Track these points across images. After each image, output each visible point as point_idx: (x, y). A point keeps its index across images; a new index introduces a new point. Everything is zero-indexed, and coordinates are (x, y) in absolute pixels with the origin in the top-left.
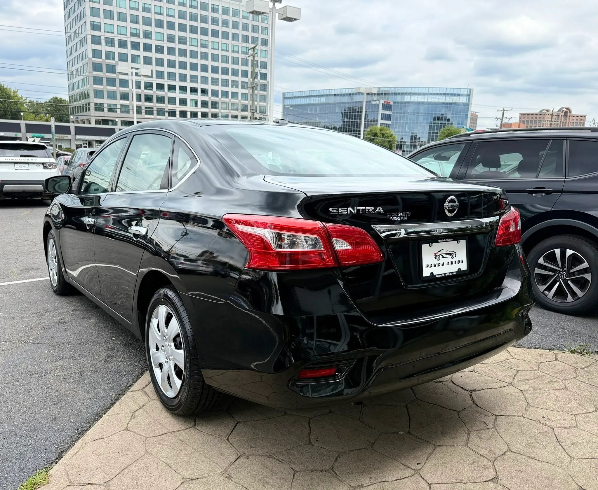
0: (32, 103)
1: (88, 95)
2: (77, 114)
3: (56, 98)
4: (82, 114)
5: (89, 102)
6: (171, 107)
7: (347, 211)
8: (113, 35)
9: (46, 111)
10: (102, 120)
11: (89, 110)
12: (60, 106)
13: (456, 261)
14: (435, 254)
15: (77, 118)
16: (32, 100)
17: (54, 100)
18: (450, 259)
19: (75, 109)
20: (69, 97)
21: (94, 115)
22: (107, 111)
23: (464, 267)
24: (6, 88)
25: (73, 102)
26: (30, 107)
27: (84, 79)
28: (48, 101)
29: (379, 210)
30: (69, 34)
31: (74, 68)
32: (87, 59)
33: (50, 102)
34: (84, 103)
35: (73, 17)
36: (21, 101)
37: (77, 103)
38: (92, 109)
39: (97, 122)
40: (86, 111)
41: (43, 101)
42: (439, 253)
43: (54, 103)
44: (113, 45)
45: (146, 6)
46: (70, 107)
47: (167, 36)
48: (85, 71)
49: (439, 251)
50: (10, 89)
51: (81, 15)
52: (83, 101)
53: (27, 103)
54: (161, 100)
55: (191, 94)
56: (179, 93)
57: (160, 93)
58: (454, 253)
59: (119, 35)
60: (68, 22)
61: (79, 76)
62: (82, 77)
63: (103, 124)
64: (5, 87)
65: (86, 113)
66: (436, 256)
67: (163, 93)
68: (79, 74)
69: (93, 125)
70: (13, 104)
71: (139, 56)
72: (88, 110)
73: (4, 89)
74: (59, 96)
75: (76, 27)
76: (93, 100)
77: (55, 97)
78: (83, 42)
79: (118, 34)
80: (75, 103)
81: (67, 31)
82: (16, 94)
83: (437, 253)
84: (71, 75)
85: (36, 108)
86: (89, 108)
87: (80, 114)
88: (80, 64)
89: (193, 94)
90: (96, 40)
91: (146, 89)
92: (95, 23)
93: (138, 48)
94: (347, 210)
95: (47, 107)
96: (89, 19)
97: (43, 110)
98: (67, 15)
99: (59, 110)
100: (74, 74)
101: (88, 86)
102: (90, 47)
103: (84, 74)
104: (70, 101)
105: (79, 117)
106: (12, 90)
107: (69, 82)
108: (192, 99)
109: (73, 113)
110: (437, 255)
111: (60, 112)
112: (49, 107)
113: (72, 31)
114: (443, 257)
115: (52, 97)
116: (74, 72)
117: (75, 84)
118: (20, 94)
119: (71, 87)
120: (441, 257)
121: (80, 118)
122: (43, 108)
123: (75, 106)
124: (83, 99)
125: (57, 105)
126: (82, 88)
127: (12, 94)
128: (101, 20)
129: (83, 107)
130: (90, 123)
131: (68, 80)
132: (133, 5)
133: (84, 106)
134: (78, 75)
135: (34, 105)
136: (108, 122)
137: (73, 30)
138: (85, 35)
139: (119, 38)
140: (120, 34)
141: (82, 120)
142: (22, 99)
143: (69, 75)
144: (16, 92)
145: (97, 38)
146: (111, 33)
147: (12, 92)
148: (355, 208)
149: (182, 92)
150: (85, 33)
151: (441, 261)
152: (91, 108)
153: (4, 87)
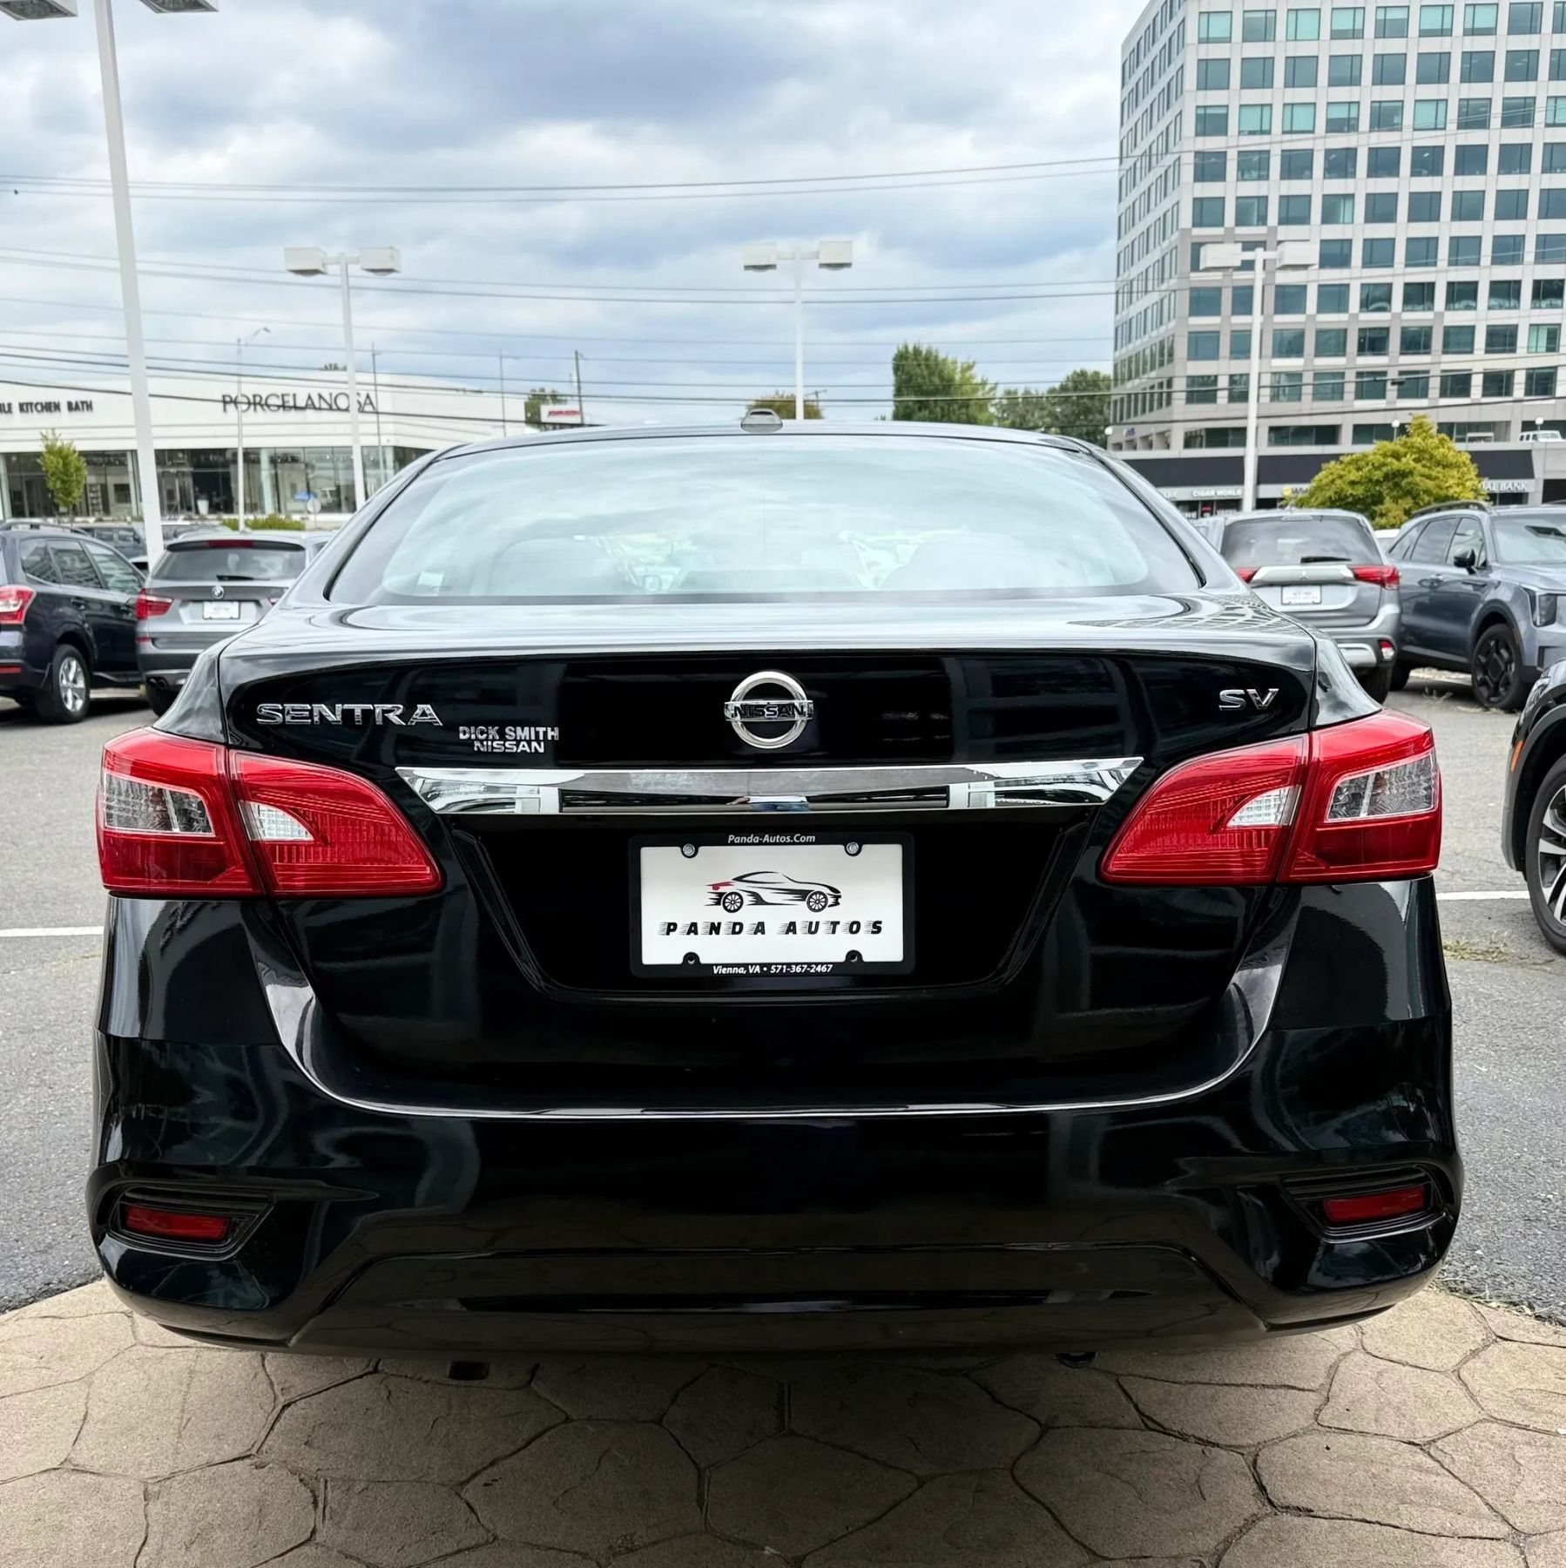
0: (1011, 396)
1: (1171, 355)
2: (1133, 419)
3: (1083, 374)
4: (1148, 417)
5: (1170, 375)
6: (1455, 363)
7: (311, 716)
8: (1266, 138)
9: (1048, 420)
10: (1209, 431)
11: (1169, 403)
12: (1092, 398)
13: (835, 924)
14: (716, 886)
15: (1132, 432)
16: (1012, 388)
17: (1075, 382)
18: (800, 913)
19: (1129, 402)
20: (1115, 366)
21: (1185, 415)
22: (1226, 400)
23: (887, 947)
24: (945, 360)
25: (1123, 381)
26: (1004, 412)
27: (1162, 301)
28: (1057, 386)
29: (424, 714)
30: (1129, 163)
31: (1134, 272)
32: (1176, 235)
33: (1064, 388)
34: (1156, 382)
35: (1145, 104)
36: (980, 395)
37: (1137, 382)
38: (1179, 398)
39: (1189, 442)
40: (1160, 405)
41: (1042, 389)
42: (738, 887)
43: (1075, 389)
44: (1263, 173)
45: (1392, 15)
46: (1113, 398)
47: (1460, 108)
48: (1167, 275)
49: (739, 879)
50: (955, 363)
51: (1171, 94)
52: (1153, 374)
53: (997, 401)
54: (1416, 341)
55: (1534, 307)
56: (1490, 308)
57: (1417, 317)
58: (826, 891)
59: (1288, 137)
60: (1129, 124)
61: (1149, 295)
62: (1155, 297)
63: (1211, 444)
64: (941, 356)
65: (1161, 411)
66: (721, 895)
67: (1429, 315)
68: (1150, 288)
69: (1177, 451)
70: (956, 407)
71: (1352, 196)
72: (1164, 403)
73: (937, 365)
74: (1090, 368)
75: (1153, 136)
76: (1187, 368)
77: (1078, 370)
78: (1166, 183)
79: (1284, 132)
80: (1129, 385)
81: (1124, 154)
82: (967, 375)
83: (727, 884)
84: (1125, 293)
85: (1022, 412)
86: (1169, 395)
87: (1140, 418)
88: (1156, 254)
89: (1544, 303)
90: (1209, 167)
91: (1368, 311)
92: (1209, 111)
93: (1350, 170)
94: (311, 711)
95: (1054, 404)
96: (1193, 100)
97: (1041, 417)
98: (1130, 101)
99: (1087, 411)
100: (1135, 289)
101: (1172, 324)
102: (1190, 190)
103: (1164, 287)
104: (1116, 379)
105: (1135, 427)
106: (959, 365)
107: (1119, 317)
108: (1538, 325)
109: (1121, 418)
110: (722, 889)
111: (1091, 417)
112: (1060, 404)
113: (1138, 152)
114: (759, 901)
115: (1070, 373)
116: (1135, 283)
117: (1134, 321)
118: (978, 375)
119: (1123, 333)
120: (747, 899)
121: (1141, 431)
122: (1042, 409)
123: (1129, 395)
124: (1153, 368)
125: (1083, 397)
126: (1155, 333)
127: (957, 377)
128: (1232, 98)
129: (1152, 395)
130: (1168, 446)
131: (1117, 312)
132: (1344, 22)
133: (1156, 390)
134: (1146, 292)
135: (1017, 404)
136: (1227, 435)
137: (1143, 146)
138: (1177, 156)
139: (1287, 146)
140: (1291, 132)
141: (1145, 438)
142: (983, 388)
143: (1120, 296)
144: (970, 367)
145: (1213, 160)
146: (1262, 132)
147: (959, 370)
148: (339, 707)
149: (1501, 301)
150: (1176, 149)
151: (749, 915)
152: (1175, 395)
153: (936, 357)
